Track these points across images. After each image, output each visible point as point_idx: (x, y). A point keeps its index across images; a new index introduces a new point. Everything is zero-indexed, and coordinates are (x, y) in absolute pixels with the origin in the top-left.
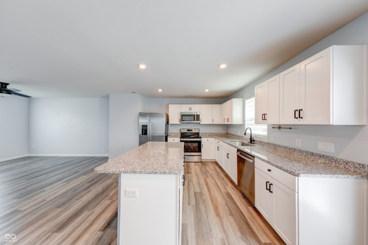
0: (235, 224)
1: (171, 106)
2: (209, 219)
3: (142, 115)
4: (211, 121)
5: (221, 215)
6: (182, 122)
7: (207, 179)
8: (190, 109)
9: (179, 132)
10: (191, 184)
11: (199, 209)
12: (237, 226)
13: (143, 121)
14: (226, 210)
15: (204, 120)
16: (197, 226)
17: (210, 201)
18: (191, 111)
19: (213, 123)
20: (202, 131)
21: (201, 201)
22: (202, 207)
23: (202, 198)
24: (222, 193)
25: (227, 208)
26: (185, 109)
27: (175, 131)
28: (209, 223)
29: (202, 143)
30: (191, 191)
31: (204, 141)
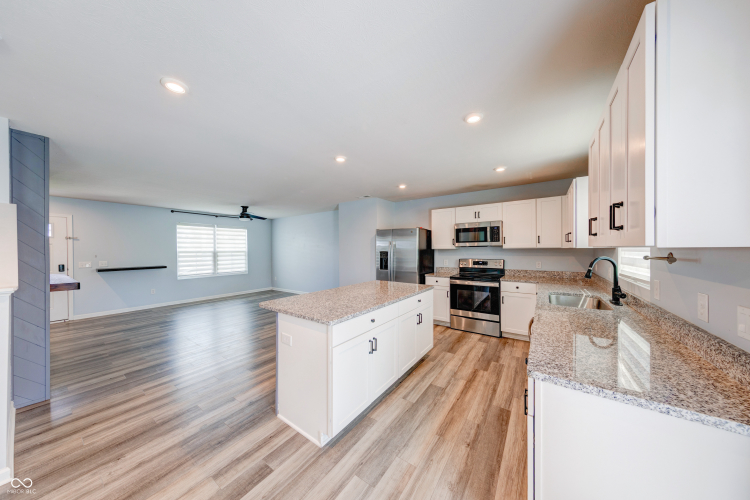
0: (463, 461)
1: (435, 213)
2: (419, 432)
3: (382, 233)
4: (535, 239)
5: (448, 436)
6: (457, 244)
7: (481, 373)
8: (477, 215)
9: (457, 266)
10: (438, 370)
11: (416, 410)
12: (463, 466)
13: (382, 244)
14: (469, 434)
15: (512, 238)
16: (388, 431)
17: (448, 406)
18: (479, 220)
19: (539, 246)
20: (512, 264)
21: (431, 401)
22: (423, 410)
23: (439, 397)
24: (489, 405)
25: (473, 432)
26: (466, 217)
27: (448, 262)
28: (412, 436)
29: (502, 294)
30: (426, 381)
31: (507, 287)
